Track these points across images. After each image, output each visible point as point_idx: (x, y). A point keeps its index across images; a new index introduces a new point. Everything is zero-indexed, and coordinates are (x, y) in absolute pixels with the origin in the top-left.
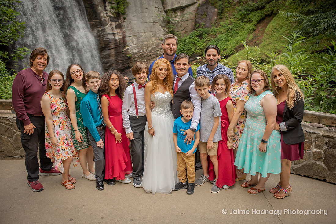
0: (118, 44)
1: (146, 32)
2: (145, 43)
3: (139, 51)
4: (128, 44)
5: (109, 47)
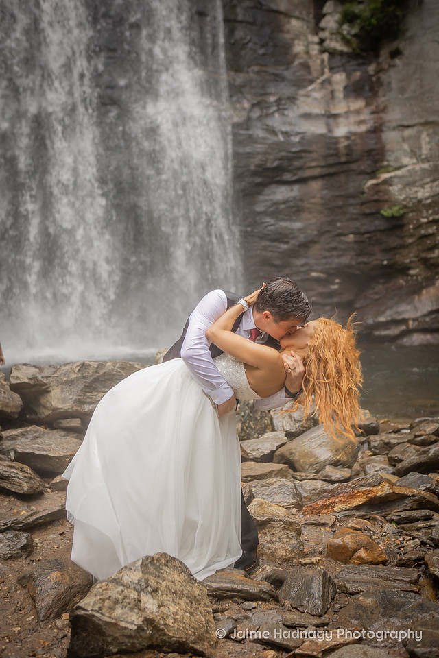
0: (343, 159)
4: (391, 159)
5: (300, 168)
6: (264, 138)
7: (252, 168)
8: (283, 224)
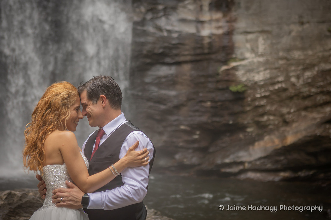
0: (206, 51)
1: (308, 22)
2: (297, 54)
3: (271, 78)
4: (238, 53)
5: (177, 55)
6: (154, 33)
7: (145, 52)
8: (163, 92)
